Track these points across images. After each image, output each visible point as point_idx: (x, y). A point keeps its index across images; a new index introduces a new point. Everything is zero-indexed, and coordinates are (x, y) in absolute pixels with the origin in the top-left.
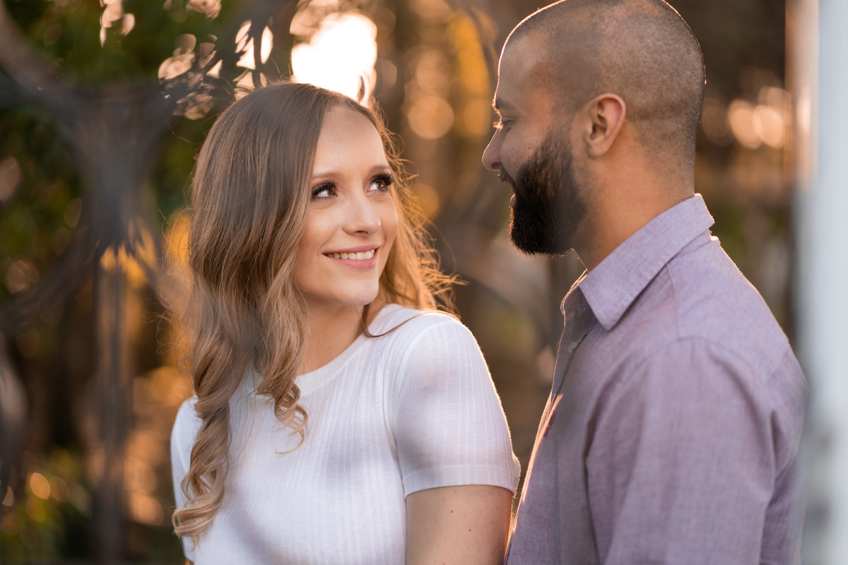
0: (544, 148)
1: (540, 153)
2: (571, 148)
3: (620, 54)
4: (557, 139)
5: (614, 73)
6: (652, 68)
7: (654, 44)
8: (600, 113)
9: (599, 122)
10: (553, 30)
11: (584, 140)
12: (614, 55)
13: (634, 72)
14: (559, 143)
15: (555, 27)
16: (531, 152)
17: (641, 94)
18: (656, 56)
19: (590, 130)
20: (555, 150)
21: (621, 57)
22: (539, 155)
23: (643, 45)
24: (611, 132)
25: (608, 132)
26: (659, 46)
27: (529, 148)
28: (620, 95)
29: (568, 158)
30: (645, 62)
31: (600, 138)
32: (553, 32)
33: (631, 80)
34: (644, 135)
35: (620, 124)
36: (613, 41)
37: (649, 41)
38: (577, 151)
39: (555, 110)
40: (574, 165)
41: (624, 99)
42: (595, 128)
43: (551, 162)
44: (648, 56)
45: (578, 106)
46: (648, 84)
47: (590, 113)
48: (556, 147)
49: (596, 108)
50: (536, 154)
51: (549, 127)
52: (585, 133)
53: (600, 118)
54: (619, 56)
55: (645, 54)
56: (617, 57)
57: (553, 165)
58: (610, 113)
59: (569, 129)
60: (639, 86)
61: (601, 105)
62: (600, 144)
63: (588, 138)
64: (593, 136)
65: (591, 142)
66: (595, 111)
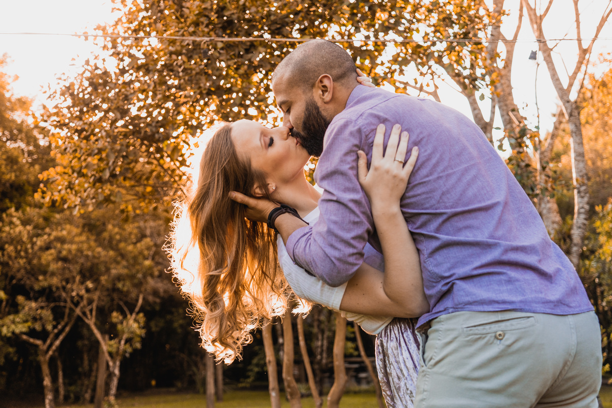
0: (307, 109)
2: (317, 104)
8: (322, 84)
9: (323, 89)
11: (321, 98)
12: (317, 60)
14: (312, 104)
16: (303, 114)
17: (334, 70)
19: (321, 93)
21: (320, 60)
23: (325, 52)
25: (329, 90)
28: (326, 73)
29: (317, 108)
31: (326, 94)
34: (342, 82)
35: (332, 84)
36: (314, 56)
38: (319, 103)
39: (304, 92)
40: (320, 109)
41: (329, 74)
42: (322, 91)
45: (313, 86)
47: (319, 87)
48: (311, 106)
49: (320, 83)
52: (320, 95)
53: (323, 86)
57: (313, 114)
58: (326, 82)
59: (313, 97)
60: (331, 67)
61: (321, 81)
62: (327, 96)
63: (322, 96)
64: (323, 95)
65: (324, 97)
66: (320, 85)
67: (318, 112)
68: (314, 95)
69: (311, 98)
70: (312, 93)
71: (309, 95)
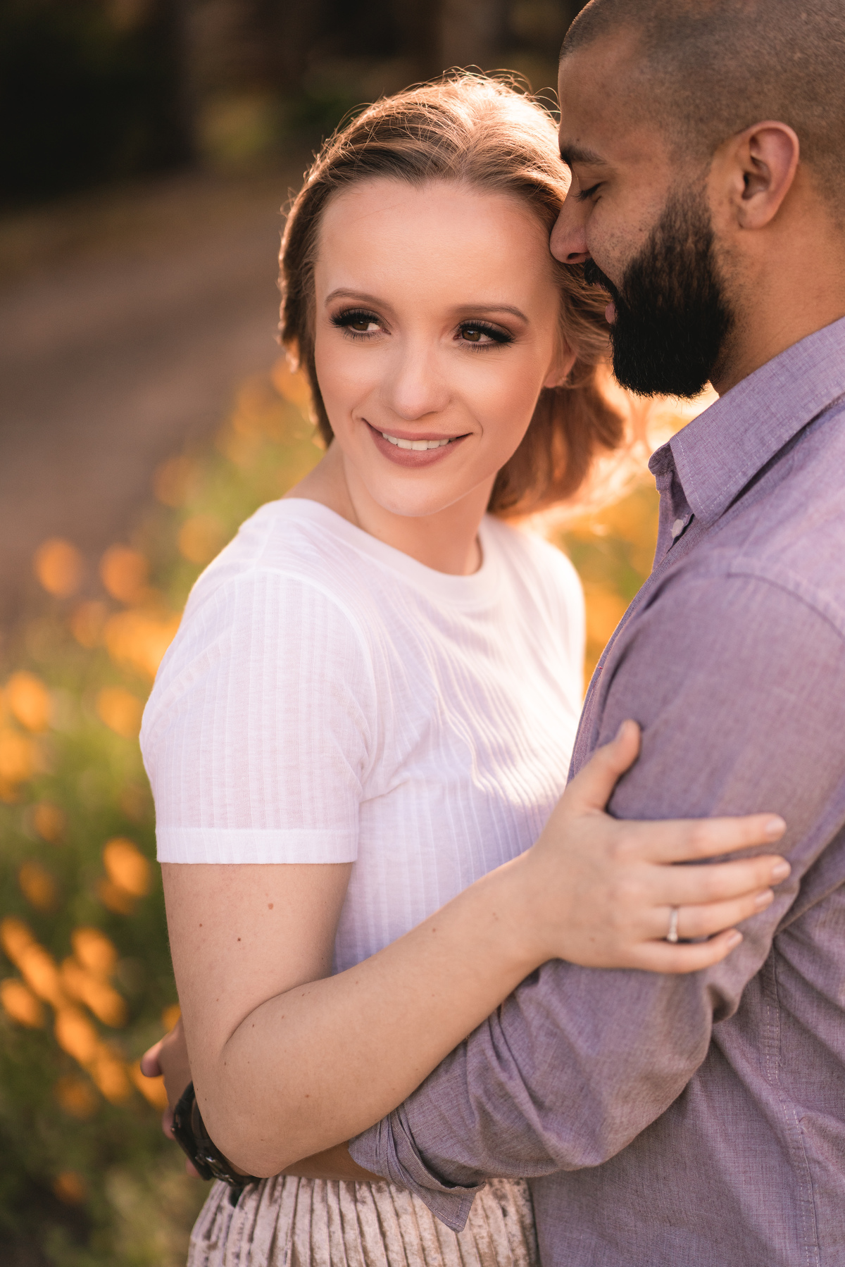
0: (665, 225)
1: (659, 235)
2: (709, 220)
3: (775, 48)
4: (686, 207)
5: (768, 82)
6: (831, 63)
7: (827, 22)
8: (754, 154)
9: (753, 170)
10: (649, 20)
11: (731, 201)
12: (764, 52)
13: (801, 74)
14: (690, 214)
15: (653, 14)
16: (643, 238)
17: (818, 110)
18: (833, 42)
19: (740, 185)
20: (683, 224)
21: (777, 54)
22: (658, 241)
23: (809, 27)
24: (779, 186)
25: (773, 186)
26: (836, 25)
27: (640, 230)
28: (782, 119)
29: (706, 238)
30: (817, 56)
31: (759, 198)
32: (651, 24)
33: (798, 91)
34: (828, 181)
35: (792, 170)
36: (759, 28)
37: (818, 18)
38: (720, 222)
39: (675, 156)
40: (716, 246)
41: (790, 124)
42: (747, 178)
43: (678, 249)
44: (821, 44)
45: (715, 146)
46: (828, 92)
47: (737, 157)
48: (686, 221)
49: (747, 146)
50: (652, 240)
51: (669, 188)
52: (733, 191)
53: (754, 161)
54: (773, 52)
55: (816, 43)
56: (769, 54)
57: (681, 254)
58: (771, 151)
59: (705, 188)
60: (813, 97)
61: (754, 142)
62: (759, 207)
63: (738, 199)
64: (746, 196)
65: (744, 204)
66: (745, 153)
67: (705, 255)
68: (713, 180)
69: (696, 190)
70: (706, 173)
71: (693, 174)
